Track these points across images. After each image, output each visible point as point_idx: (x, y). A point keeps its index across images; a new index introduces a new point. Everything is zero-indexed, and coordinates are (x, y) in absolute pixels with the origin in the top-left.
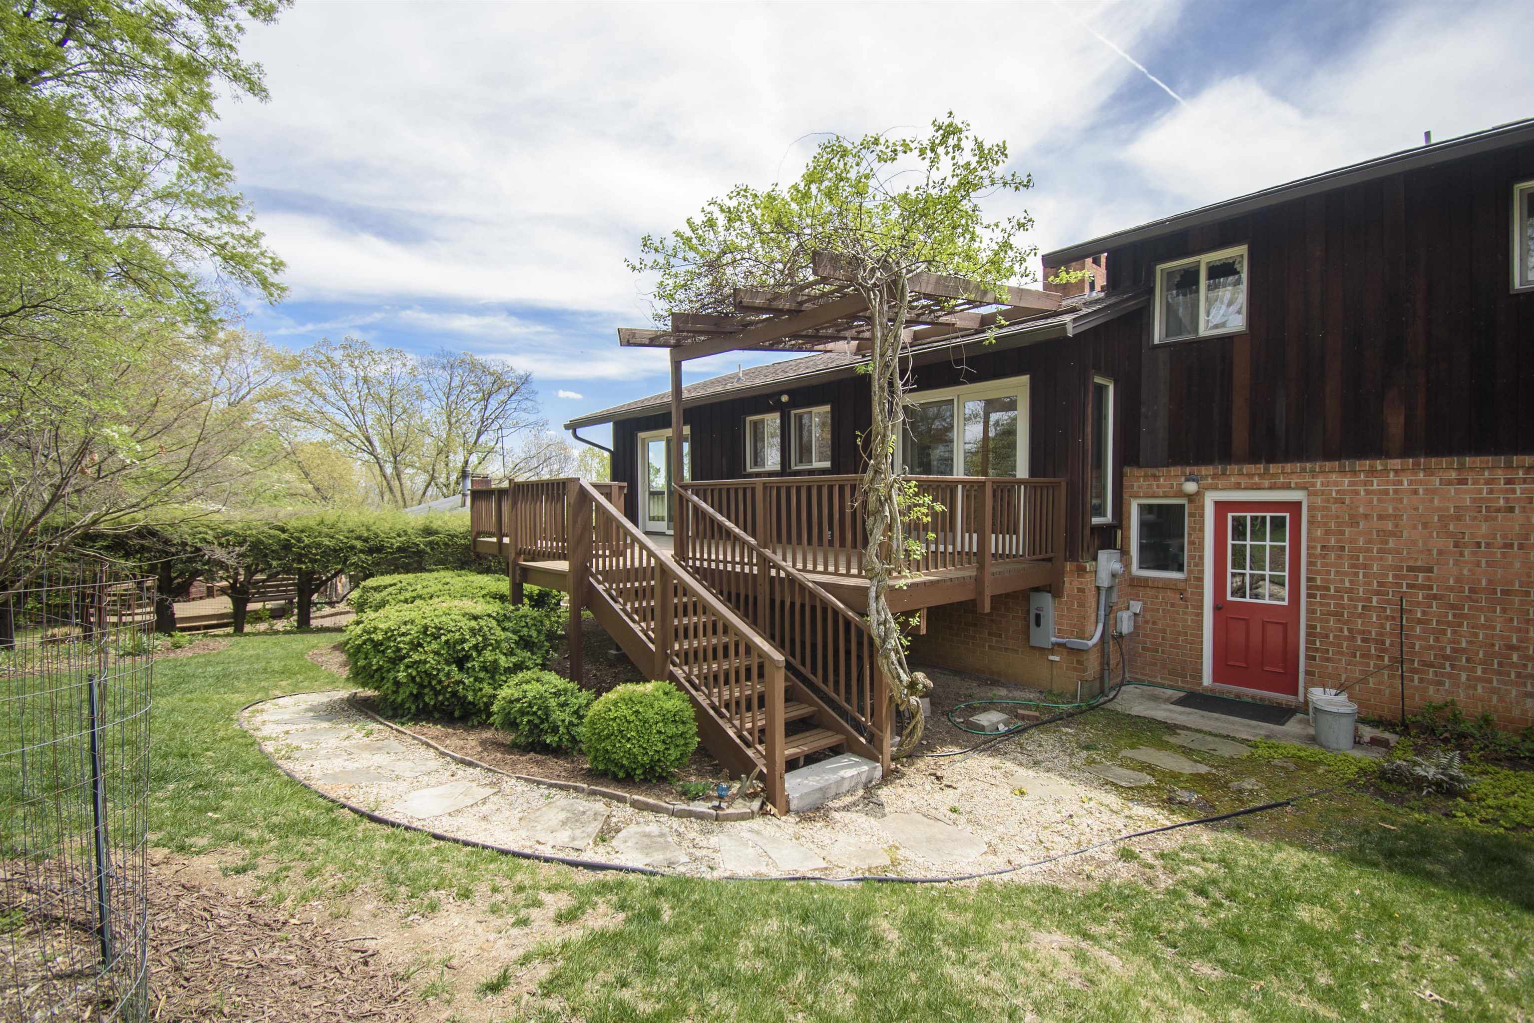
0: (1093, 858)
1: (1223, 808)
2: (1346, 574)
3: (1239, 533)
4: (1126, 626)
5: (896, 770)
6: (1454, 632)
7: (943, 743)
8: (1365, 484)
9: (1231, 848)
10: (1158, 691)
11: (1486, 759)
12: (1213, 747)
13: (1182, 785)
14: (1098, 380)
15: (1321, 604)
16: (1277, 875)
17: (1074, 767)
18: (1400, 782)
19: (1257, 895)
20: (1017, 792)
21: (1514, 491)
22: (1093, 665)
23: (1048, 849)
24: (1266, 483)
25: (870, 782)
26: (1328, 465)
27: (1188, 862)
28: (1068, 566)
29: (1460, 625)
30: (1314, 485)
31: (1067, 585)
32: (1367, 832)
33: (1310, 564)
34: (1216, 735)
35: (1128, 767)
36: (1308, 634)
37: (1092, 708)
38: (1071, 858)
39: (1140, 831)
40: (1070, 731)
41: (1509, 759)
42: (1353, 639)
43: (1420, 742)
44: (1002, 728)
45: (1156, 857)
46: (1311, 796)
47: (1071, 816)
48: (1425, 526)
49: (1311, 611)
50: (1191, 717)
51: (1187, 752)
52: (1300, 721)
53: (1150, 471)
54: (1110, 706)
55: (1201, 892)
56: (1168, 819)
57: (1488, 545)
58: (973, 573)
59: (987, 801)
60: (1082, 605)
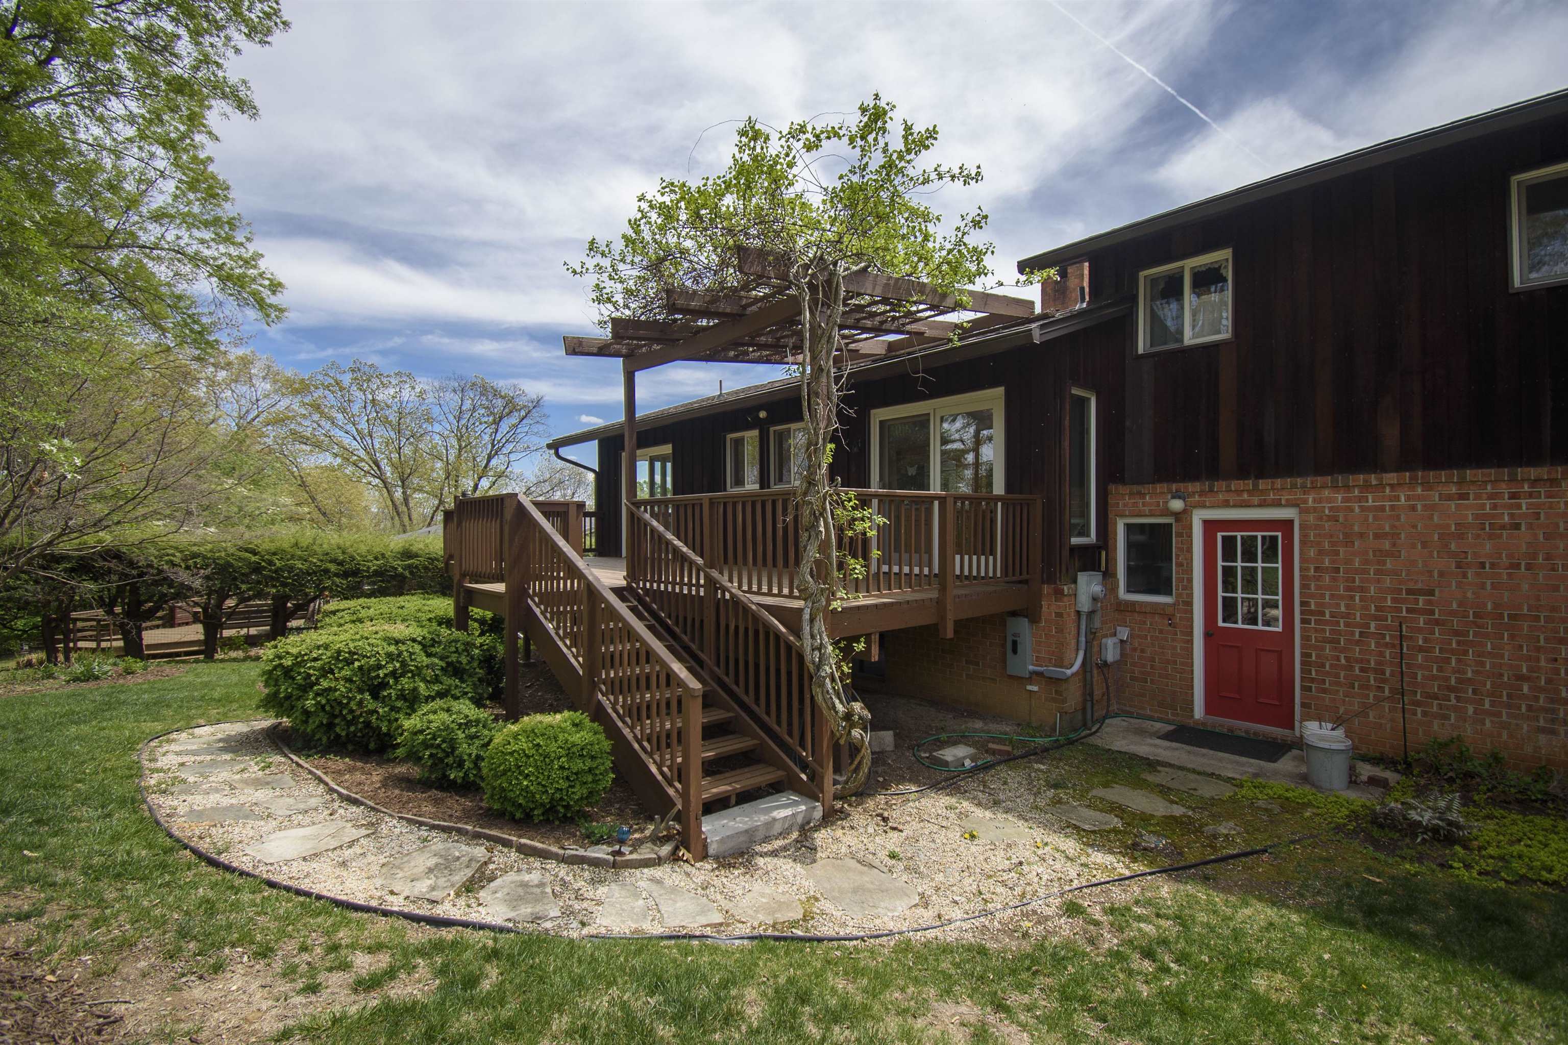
0: (1034, 912)
1: (1191, 857)
2: (1342, 597)
3: (1229, 555)
4: (1111, 653)
5: (841, 811)
6: (1459, 661)
7: (901, 780)
8: (1360, 499)
9: (1192, 900)
10: (1147, 724)
11: (1493, 802)
12: (1193, 785)
13: (1152, 828)
14: (1076, 391)
15: (1316, 630)
16: (1237, 935)
17: (1037, 807)
18: (1393, 827)
19: (1211, 958)
20: (967, 836)
21: (1519, 507)
22: (1073, 697)
23: (986, 901)
24: (1256, 500)
25: (809, 823)
26: (1320, 480)
27: (1139, 918)
28: (1046, 589)
29: (1466, 653)
30: (1305, 501)
31: (1044, 609)
32: (1348, 885)
33: (1304, 586)
34: (1199, 773)
35: (1096, 808)
36: (1303, 663)
37: (1071, 742)
38: (1010, 912)
39: (1094, 881)
40: (1042, 767)
41: (1518, 801)
42: (1350, 668)
43: (1422, 782)
44: (968, 763)
45: (1105, 911)
46: (1293, 842)
47: (1021, 863)
48: (1424, 545)
49: (1305, 638)
50: (1176, 753)
51: (1164, 791)
52: (1295, 758)
53: (1135, 488)
54: (1094, 740)
55: (1148, 954)
56: (1128, 867)
57: (1493, 565)
58: (934, 595)
59: (933, 846)
60: (1060, 631)
